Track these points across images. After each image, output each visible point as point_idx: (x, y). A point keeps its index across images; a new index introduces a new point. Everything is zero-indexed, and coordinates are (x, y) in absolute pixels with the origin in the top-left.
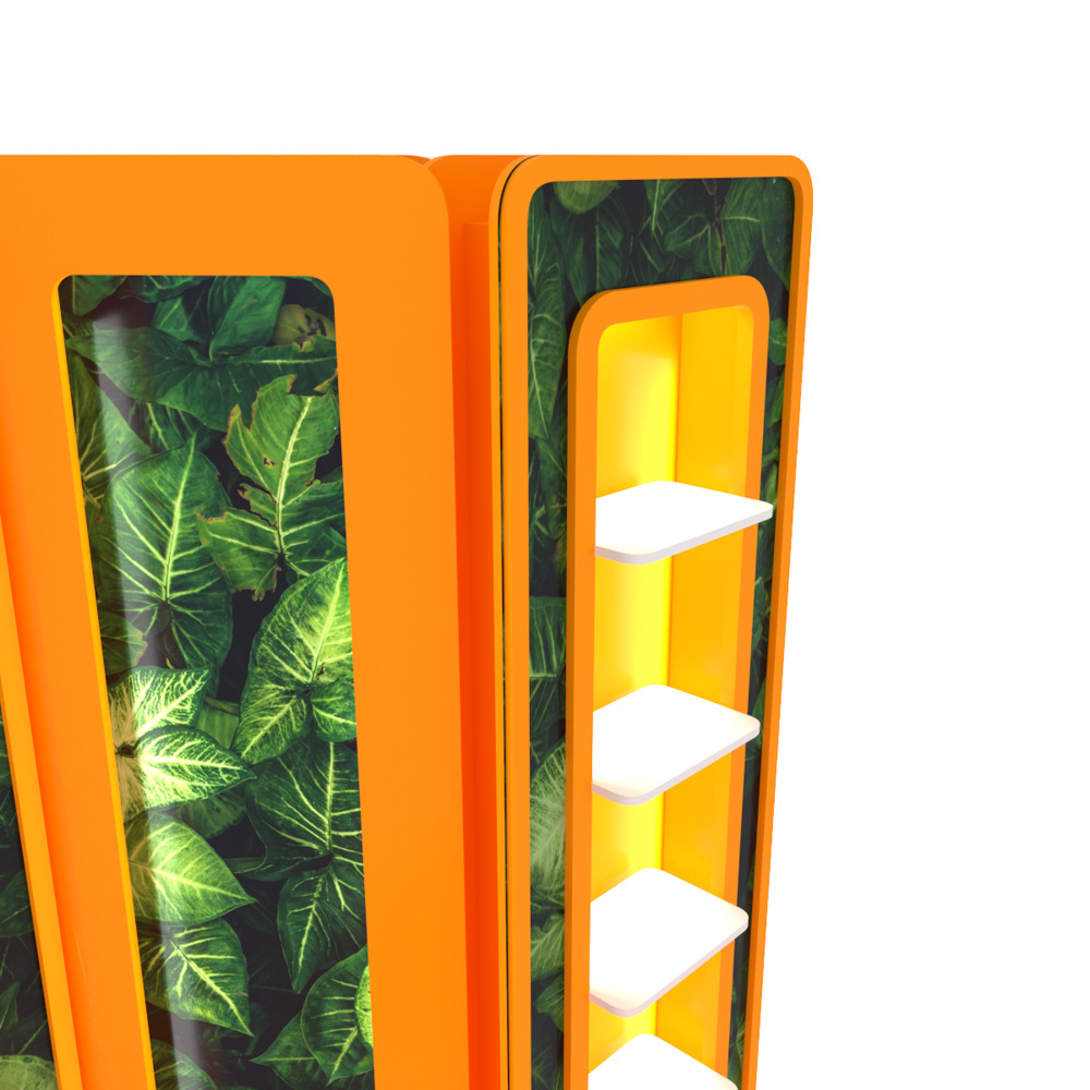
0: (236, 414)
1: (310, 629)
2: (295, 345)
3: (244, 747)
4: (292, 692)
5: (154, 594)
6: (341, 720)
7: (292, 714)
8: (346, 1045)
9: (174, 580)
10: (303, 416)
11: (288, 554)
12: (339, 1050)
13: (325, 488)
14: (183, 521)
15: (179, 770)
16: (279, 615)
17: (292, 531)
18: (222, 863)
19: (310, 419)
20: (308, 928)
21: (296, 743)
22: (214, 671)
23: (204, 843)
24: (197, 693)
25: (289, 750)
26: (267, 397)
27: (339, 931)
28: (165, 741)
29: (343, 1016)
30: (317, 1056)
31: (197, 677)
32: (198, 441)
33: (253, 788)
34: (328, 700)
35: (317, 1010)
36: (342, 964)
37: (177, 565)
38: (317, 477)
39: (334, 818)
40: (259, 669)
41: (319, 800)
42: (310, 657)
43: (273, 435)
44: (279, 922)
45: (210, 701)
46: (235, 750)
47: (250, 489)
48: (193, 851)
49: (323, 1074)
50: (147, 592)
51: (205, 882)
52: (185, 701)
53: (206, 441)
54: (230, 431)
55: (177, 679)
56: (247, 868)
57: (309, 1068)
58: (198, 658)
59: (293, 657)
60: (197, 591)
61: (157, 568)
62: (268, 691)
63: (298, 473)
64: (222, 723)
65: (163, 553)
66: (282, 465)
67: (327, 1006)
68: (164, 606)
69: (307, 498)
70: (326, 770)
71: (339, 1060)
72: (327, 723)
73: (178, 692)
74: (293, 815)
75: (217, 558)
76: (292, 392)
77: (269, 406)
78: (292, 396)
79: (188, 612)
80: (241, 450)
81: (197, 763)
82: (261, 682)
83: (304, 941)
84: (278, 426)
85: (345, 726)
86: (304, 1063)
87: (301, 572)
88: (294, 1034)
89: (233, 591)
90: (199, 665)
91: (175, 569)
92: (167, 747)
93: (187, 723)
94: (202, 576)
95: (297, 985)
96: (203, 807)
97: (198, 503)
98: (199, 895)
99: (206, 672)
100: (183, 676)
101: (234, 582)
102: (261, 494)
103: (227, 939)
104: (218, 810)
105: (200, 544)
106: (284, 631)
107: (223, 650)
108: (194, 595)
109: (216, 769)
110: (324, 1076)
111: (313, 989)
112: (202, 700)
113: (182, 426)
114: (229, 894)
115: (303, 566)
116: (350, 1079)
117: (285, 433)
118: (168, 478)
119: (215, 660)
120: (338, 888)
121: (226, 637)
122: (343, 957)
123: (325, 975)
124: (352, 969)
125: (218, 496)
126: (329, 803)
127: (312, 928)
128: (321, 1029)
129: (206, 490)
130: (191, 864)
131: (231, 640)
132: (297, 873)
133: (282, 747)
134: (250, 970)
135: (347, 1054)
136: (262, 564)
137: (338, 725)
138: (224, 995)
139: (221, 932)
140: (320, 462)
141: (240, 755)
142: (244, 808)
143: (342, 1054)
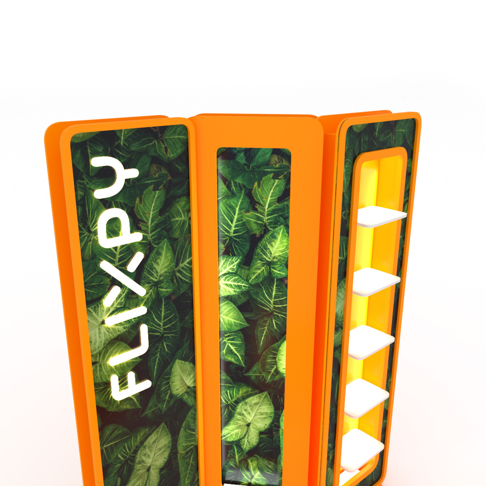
0: (256, 184)
1: (272, 245)
2: (274, 165)
3: (250, 279)
4: (265, 264)
5: (228, 234)
6: (279, 272)
7: (265, 270)
8: (273, 371)
9: (234, 230)
10: (275, 185)
11: (267, 224)
12: (270, 372)
13: (280, 205)
14: (238, 214)
15: (231, 286)
16: (263, 241)
17: (269, 217)
18: (241, 314)
19: (276, 186)
20: (264, 334)
21: (265, 279)
22: (243, 257)
23: (236, 308)
24: (238, 263)
25: (263, 281)
26: (265, 180)
27: (273, 335)
28: (228, 277)
29: (272, 362)
30: (264, 374)
31: (238, 259)
32: (245, 191)
33: (251, 292)
34: (275, 266)
35: (265, 359)
36: (273, 345)
37: (236, 226)
38: (277, 202)
39: (274, 301)
40: (256, 257)
41: (270, 296)
42: (271, 254)
43: (266, 190)
44: (256, 332)
45: (241, 266)
46: (247, 280)
47: (258, 205)
48: (232, 310)
49: (265, 379)
50: (226, 234)
51: (235, 319)
52: (234, 266)
53: (247, 191)
54: (254, 189)
55: (233, 259)
56: (248, 316)
57: (261, 378)
58: (239, 253)
59: (266, 253)
60: (240, 234)
61: (230, 227)
62: (258, 263)
63: (272, 201)
64: (244, 272)
65: (232, 223)
66: (268, 199)
67: (268, 359)
68: (231, 238)
69: (274, 208)
70: (273, 287)
71: (270, 375)
72: (274, 273)
73: (233, 263)
74: (263, 300)
75: (247, 224)
76: (272, 178)
77: (265, 182)
78: (272, 180)
79: (238, 240)
80: (257, 194)
81: (236, 284)
82: (257, 261)
83: (263, 338)
84: (267, 188)
85: (280, 274)
86: (259, 376)
87: (271, 229)
88: (257, 367)
89: (251, 234)
90: (239, 255)
91: (235, 227)
92: (228, 279)
93: (234, 272)
94: (242, 230)
95: (259, 351)
96: (237, 297)
97: (243, 209)
98: (233, 323)
99: (241, 257)
100: (234, 258)
101: (251, 231)
102: (261, 207)
103: (240, 337)
104: (241, 298)
105: (242, 220)
106: (264, 246)
107: (247, 251)
108: (240, 235)
109: (241, 286)
110: (265, 380)
111: (264, 353)
112: (239, 265)
113: (240, 187)
114: (242, 323)
115: (271, 227)
116: (273, 381)
117: (269, 190)
118: (235, 202)
119: (244, 253)
120: (274, 322)
121: (248, 247)
122: (274, 343)
123: (268, 349)
124: (276, 347)
125: (249, 207)
126: (273, 297)
127: (265, 334)
128: (266, 366)
129: (245, 205)
130: (232, 314)
131: (249, 248)
132: (262, 317)
133: (261, 280)
134: (246, 346)
135: (273, 374)
136: (260, 227)
137: (278, 274)
138: (238, 354)
139: (239, 335)
140: (278, 198)
141: (248, 282)
142: (248, 297)
143: (271, 374)
